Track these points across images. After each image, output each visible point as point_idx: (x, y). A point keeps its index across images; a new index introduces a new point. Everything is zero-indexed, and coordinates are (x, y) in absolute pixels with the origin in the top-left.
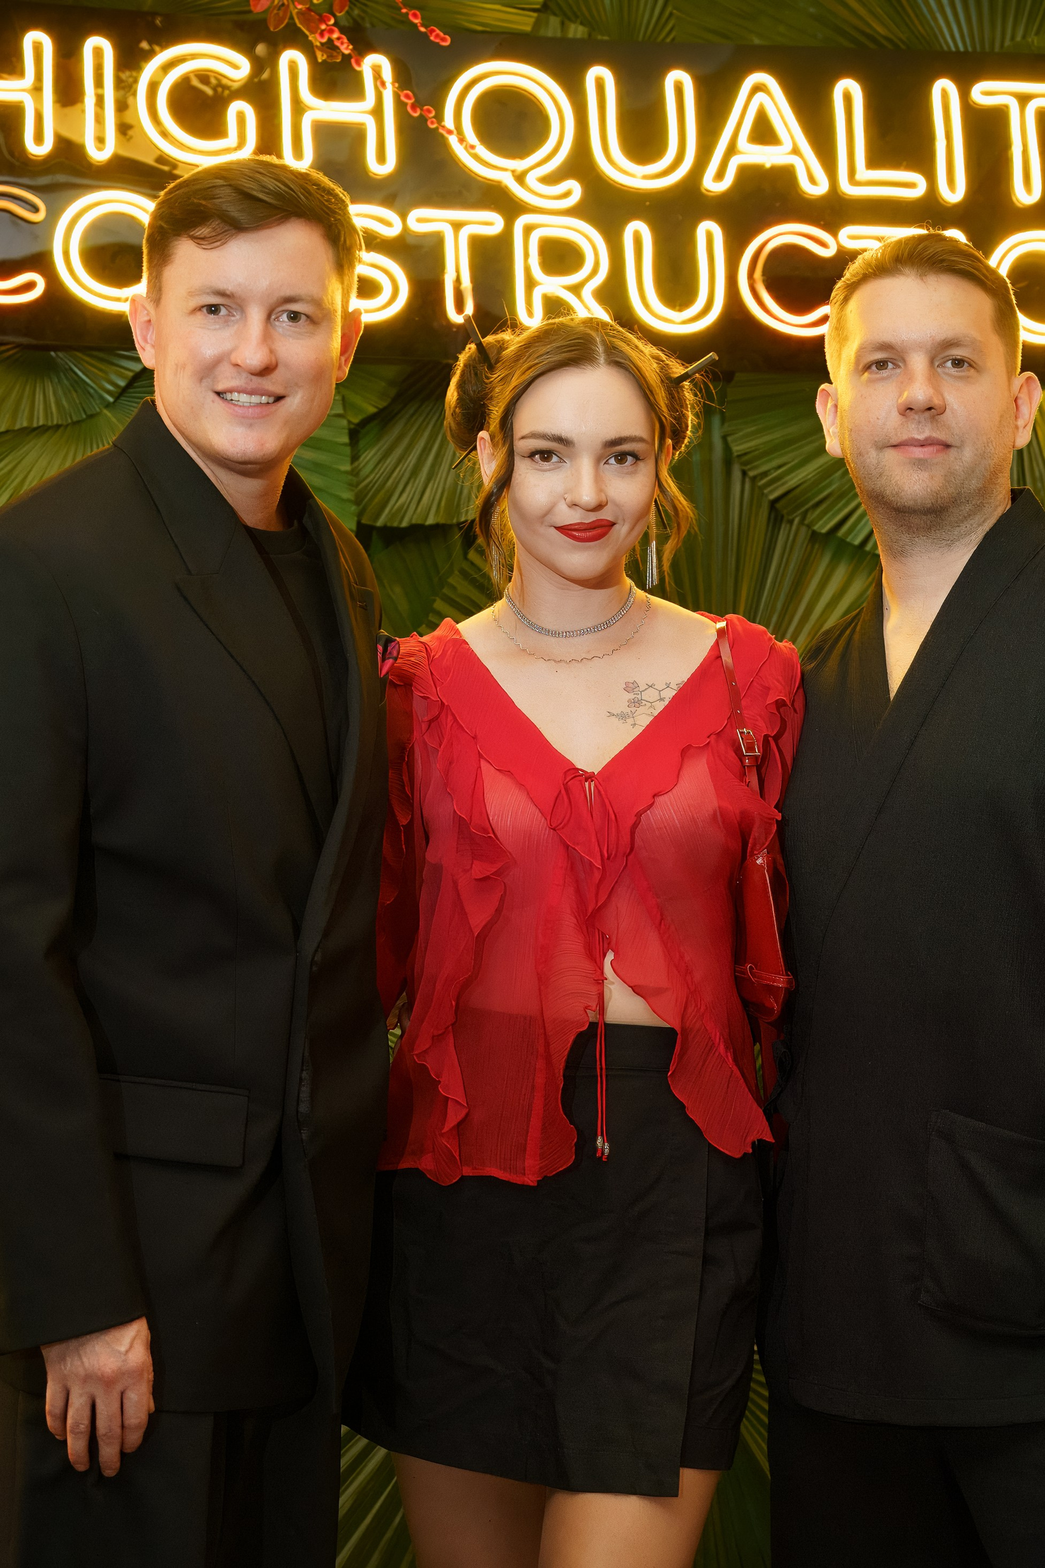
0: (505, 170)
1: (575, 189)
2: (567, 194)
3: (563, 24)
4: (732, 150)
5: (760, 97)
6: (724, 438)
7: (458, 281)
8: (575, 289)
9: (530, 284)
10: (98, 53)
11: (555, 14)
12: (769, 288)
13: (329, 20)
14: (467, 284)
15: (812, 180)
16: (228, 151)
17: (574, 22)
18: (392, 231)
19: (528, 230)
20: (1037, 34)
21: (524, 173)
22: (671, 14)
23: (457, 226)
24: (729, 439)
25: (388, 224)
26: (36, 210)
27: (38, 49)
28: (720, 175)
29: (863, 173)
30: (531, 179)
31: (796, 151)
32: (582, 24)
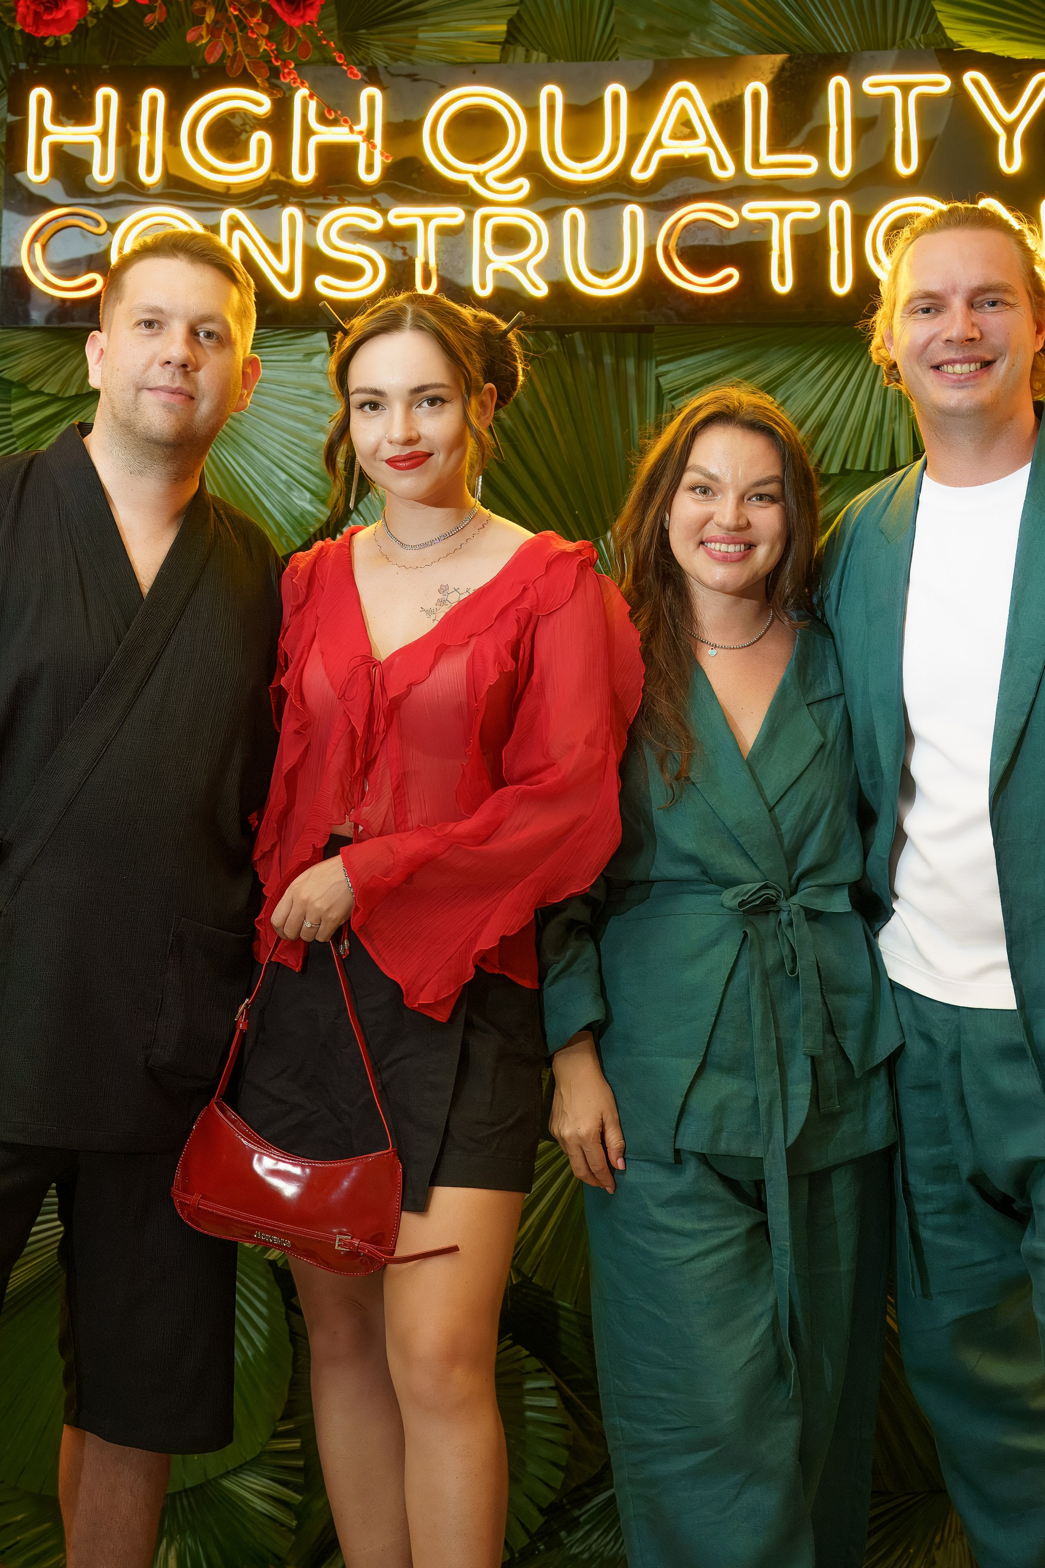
0: (467, 172)
1: (524, 185)
2: (520, 188)
3: (527, 51)
4: (657, 144)
5: (683, 101)
6: (657, 378)
7: (426, 265)
8: (522, 266)
9: (485, 261)
10: (154, 100)
11: (523, 46)
12: (680, 257)
13: (290, 64)
14: (433, 264)
15: (722, 166)
16: (251, 170)
17: (537, 50)
18: (377, 227)
19: (485, 219)
20: (924, 31)
21: (485, 173)
22: (616, 39)
23: (427, 219)
24: (661, 380)
25: (372, 221)
26: (98, 224)
27: (107, 101)
28: (645, 166)
29: (765, 158)
30: (489, 179)
31: (710, 143)
32: (544, 51)
